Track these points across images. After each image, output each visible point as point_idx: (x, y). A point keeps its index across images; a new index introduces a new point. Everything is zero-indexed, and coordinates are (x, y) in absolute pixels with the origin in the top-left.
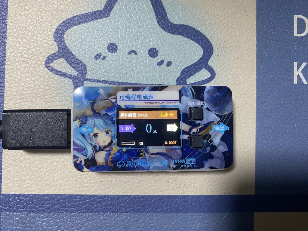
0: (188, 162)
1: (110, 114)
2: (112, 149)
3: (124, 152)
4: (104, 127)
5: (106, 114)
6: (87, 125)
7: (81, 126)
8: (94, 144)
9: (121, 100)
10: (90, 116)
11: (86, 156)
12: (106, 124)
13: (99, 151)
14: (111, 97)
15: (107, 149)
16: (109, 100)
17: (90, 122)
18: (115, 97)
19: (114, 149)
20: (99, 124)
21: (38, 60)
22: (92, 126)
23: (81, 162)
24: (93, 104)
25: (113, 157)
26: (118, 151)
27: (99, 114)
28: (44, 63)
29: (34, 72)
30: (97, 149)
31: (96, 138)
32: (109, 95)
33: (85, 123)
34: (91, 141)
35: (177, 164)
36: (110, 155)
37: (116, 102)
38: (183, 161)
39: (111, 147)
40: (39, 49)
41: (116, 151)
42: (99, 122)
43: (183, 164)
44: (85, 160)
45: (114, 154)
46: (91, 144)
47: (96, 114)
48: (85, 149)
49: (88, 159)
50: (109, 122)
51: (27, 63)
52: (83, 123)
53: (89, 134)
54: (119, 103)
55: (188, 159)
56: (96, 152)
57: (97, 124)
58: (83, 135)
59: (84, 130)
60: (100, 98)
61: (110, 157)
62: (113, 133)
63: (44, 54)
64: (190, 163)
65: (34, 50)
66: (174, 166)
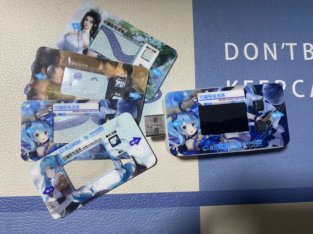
0: (256, 143)
1: (194, 111)
2: (198, 137)
3: (207, 139)
4: (190, 120)
5: (191, 111)
6: (178, 120)
7: (173, 121)
8: (184, 134)
9: (201, 99)
10: (179, 113)
11: (179, 143)
12: (192, 118)
13: (188, 139)
14: (193, 98)
15: (194, 137)
16: (192, 100)
17: (180, 117)
18: (196, 97)
19: (200, 137)
20: (187, 119)
21: (19, 88)
22: (182, 120)
23: (176, 148)
24: (180, 104)
25: (199, 143)
26: (203, 139)
27: (186, 111)
28: (23, 90)
29: (16, 98)
30: (186, 138)
31: (185, 129)
32: (192, 97)
33: (176, 118)
34: (182, 132)
35: (248, 145)
36: (197, 142)
37: (197, 101)
38: (252, 143)
39: (197, 136)
40: (19, 79)
41: (201, 138)
42: (186, 117)
43: (253, 145)
44: (178, 147)
45: (200, 141)
46: (182, 135)
47: (184, 111)
48: (177, 138)
49: (181, 146)
50: (194, 117)
51: (10, 91)
52: (174, 119)
53: (180, 127)
54: (200, 102)
55: (256, 141)
56: (186, 140)
57: (185, 119)
58: (175, 128)
59: (176, 124)
60: (185, 99)
61: (197, 143)
62: (198, 125)
63: (23, 83)
64: (258, 144)
65: (15, 80)
66: (246, 147)
